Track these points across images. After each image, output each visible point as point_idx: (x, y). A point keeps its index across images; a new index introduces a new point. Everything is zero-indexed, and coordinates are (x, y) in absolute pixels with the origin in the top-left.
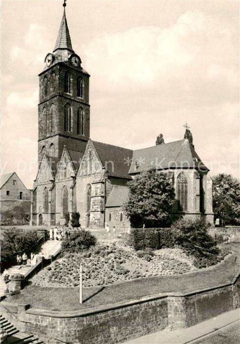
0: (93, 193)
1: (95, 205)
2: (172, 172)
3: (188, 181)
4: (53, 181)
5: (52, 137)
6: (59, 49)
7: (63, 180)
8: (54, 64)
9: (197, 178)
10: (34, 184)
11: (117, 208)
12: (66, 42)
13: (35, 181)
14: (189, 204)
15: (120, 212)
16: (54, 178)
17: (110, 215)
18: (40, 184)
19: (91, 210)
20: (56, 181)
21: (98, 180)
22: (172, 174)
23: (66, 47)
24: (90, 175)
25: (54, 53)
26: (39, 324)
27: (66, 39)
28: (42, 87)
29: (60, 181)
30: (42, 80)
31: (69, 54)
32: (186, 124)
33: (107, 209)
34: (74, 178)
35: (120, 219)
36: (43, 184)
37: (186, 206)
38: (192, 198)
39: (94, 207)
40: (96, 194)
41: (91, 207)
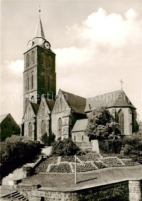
0: (63, 124)
1: (65, 131)
2: (114, 109)
3: (125, 115)
4: (35, 118)
5: (33, 92)
6: (37, 37)
7: (42, 117)
8: (33, 47)
9: (130, 113)
10: (22, 121)
11: (80, 132)
12: (41, 33)
13: (23, 119)
14: (125, 129)
15: (82, 135)
16: (36, 116)
17: (75, 136)
18: (26, 120)
19: (62, 134)
20: (37, 118)
21: (66, 115)
22: (115, 110)
23: (41, 37)
24: (60, 112)
25: (34, 40)
26: (48, 197)
27: (41, 32)
28: (26, 61)
29: (40, 117)
30: (26, 57)
31: (43, 41)
32: (122, 80)
33: (73, 133)
34: (50, 115)
35: (81, 139)
36: (28, 120)
37: (123, 131)
38: (127, 126)
39: (64, 132)
40: (66, 124)
41: (62, 132)
